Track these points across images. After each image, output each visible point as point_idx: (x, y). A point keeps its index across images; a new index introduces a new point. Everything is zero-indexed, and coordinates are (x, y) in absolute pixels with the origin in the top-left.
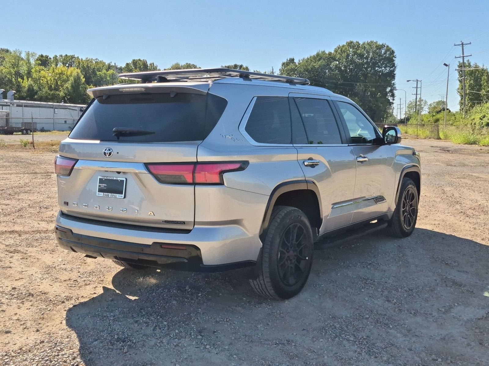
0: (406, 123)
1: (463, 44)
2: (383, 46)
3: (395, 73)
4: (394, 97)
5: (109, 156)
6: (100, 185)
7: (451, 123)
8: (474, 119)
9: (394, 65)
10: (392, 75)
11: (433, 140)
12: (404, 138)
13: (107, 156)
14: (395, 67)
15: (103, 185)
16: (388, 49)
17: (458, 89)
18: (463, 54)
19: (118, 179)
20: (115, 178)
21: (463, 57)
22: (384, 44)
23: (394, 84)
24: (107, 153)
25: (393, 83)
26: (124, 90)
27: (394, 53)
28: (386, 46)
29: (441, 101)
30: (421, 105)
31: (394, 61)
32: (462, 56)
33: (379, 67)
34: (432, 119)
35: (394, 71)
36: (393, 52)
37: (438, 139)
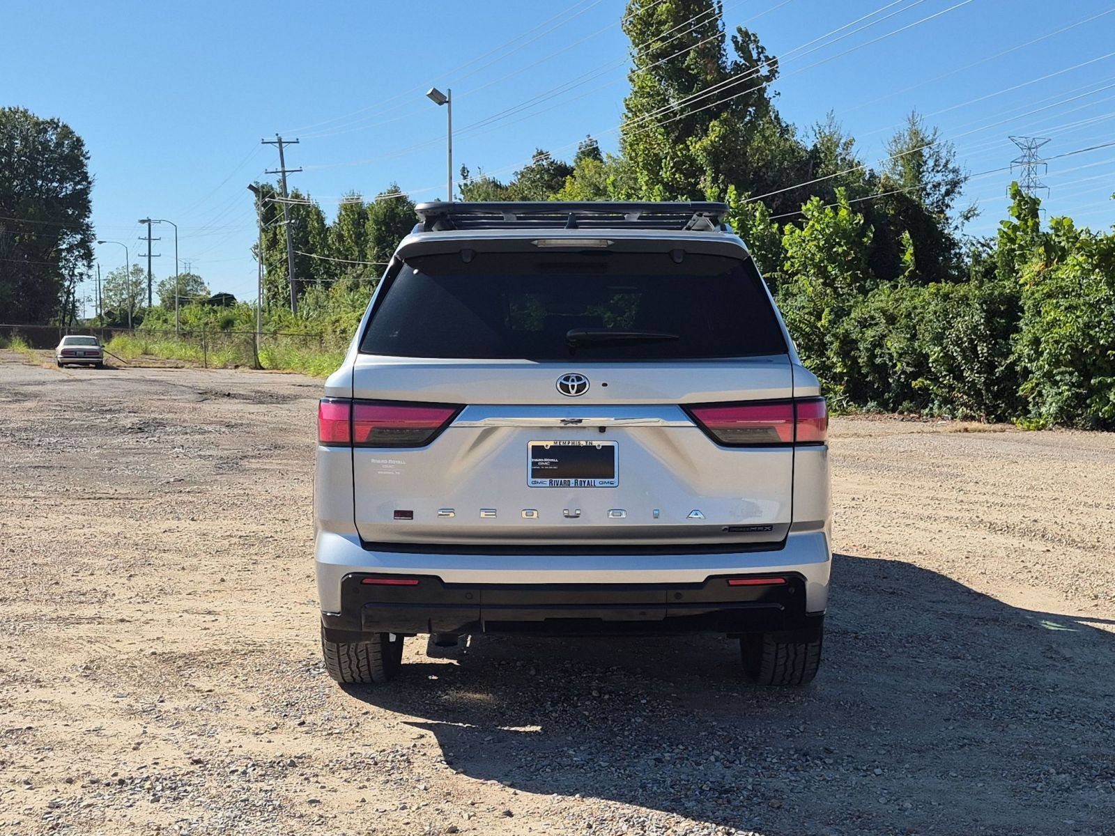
0: (133, 327)
1: (280, 142)
2: (54, 124)
3: (90, 197)
4: (92, 261)
5: (576, 393)
6: (536, 460)
7: (272, 330)
8: (337, 321)
9: (85, 177)
10: (81, 202)
11: (247, 369)
12: (175, 365)
13: (573, 392)
14: (90, 183)
15: (545, 460)
16: (66, 132)
17: (255, 249)
18: (283, 165)
19: (595, 443)
20: (583, 443)
21: (284, 172)
22: (56, 121)
23: (88, 226)
24: (573, 387)
25: (87, 224)
26: (553, 242)
27: (83, 145)
28: (60, 124)
29: (189, 274)
30: (140, 283)
31: (83, 165)
32: (280, 169)
33: (44, 179)
34: (213, 320)
35: (85, 192)
36: (78, 143)
37: (256, 368)
